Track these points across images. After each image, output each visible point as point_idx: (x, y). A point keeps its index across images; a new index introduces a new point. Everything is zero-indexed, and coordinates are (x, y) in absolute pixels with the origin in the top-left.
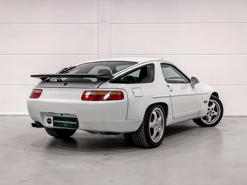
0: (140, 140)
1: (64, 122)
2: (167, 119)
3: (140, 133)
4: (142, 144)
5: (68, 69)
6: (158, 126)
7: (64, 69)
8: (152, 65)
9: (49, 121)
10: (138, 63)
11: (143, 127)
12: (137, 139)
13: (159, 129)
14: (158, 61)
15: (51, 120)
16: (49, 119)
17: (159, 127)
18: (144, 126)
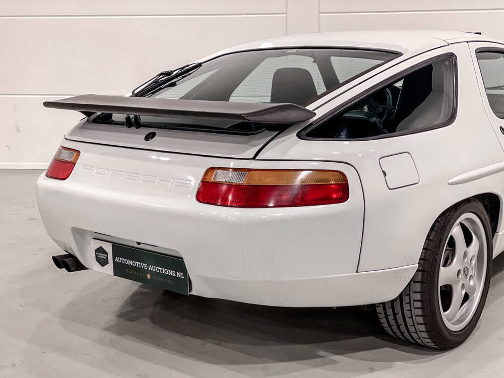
0: (403, 325)
1: (144, 266)
2: (496, 241)
3: (406, 307)
4: (409, 337)
5: (175, 73)
6: (466, 277)
7: (160, 75)
8: (450, 60)
9: (101, 256)
10: (401, 54)
11: (418, 287)
12: (392, 322)
13: (471, 283)
14: (468, 42)
15: (106, 253)
16: (100, 250)
17: (471, 276)
18: (419, 284)
